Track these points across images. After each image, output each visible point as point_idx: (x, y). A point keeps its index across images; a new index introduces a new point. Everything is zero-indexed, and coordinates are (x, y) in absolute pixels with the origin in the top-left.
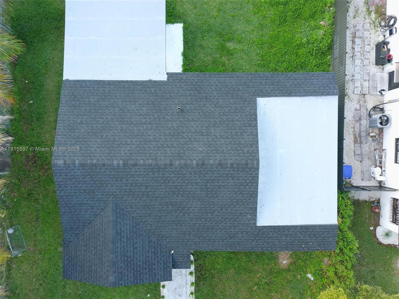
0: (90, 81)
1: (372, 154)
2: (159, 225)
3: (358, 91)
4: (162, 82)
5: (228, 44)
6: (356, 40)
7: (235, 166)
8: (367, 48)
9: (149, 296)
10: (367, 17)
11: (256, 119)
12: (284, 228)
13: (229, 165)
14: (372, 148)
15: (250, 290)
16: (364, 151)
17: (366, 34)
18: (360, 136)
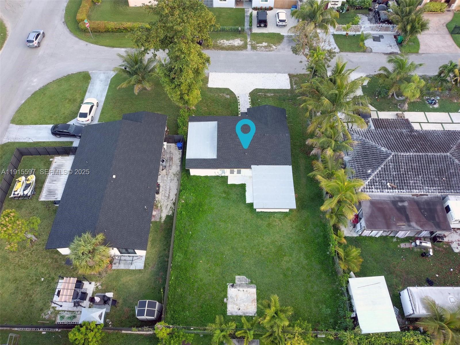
0: (281, 165)
1: (166, 154)
3: (169, 176)
4: (253, 165)
6: (168, 196)
8: (163, 192)
10: (162, 205)
11: (217, 150)
12: (208, 121)
16: (169, 155)
17: (163, 198)
18: (170, 160)
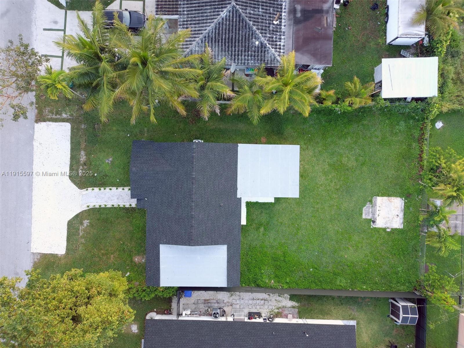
0: (237, 158)
1: (198, 310)
2: (161, 193)
3: (234, 302)
4: (237, 195)
5: (262, 228)
6: (263, 301)
7: (191, 234)
8: (258, 307)
9: (118, 180)
10: (276, 307)
11: (215, 244)
12: (159, 258)
13: (191, 231)
14: (201, 310)
15: (120, 239)
16: (200, 305)
17: (266, 307)
18: (208, 303)
